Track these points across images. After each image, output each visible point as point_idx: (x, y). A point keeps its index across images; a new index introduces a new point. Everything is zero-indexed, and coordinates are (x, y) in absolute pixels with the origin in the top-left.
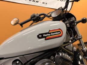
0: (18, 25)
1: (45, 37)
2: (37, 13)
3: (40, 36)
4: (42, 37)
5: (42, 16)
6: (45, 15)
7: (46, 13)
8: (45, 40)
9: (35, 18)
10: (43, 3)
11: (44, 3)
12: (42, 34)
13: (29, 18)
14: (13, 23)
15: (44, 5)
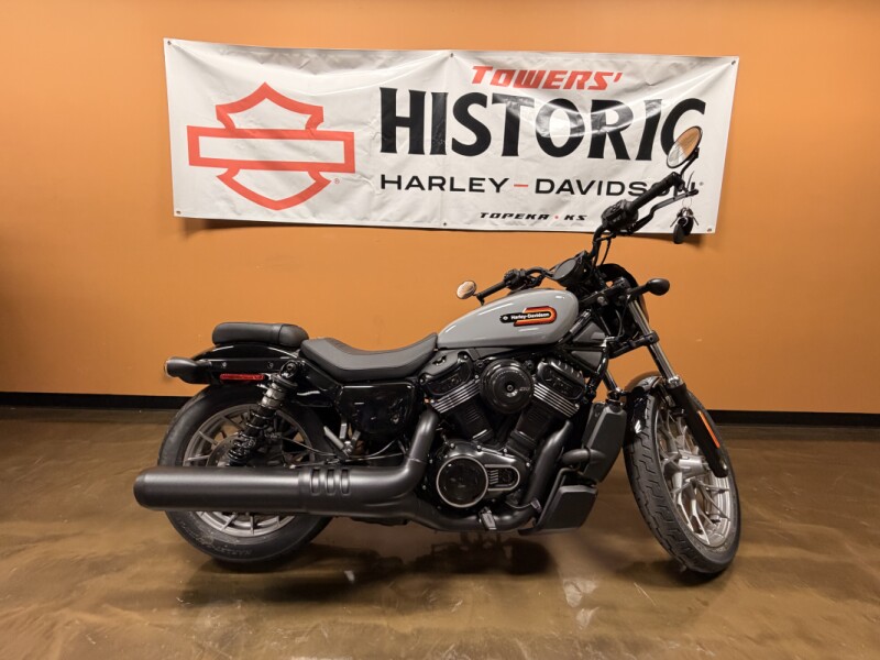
0: (474, 299)
1: (515, 321)
2: (522, 265)
3: (506, 318)
4: (510, 320)
5: (536, 275)
6: (544, 274)
7: (546, 267)
8: (515, 325)
9: (513, 281)
10: (567, 217)
11: (571, 218)
12: (509, 316)
13: (500, 280)
14: (461, 291)
15: (570, 226)
